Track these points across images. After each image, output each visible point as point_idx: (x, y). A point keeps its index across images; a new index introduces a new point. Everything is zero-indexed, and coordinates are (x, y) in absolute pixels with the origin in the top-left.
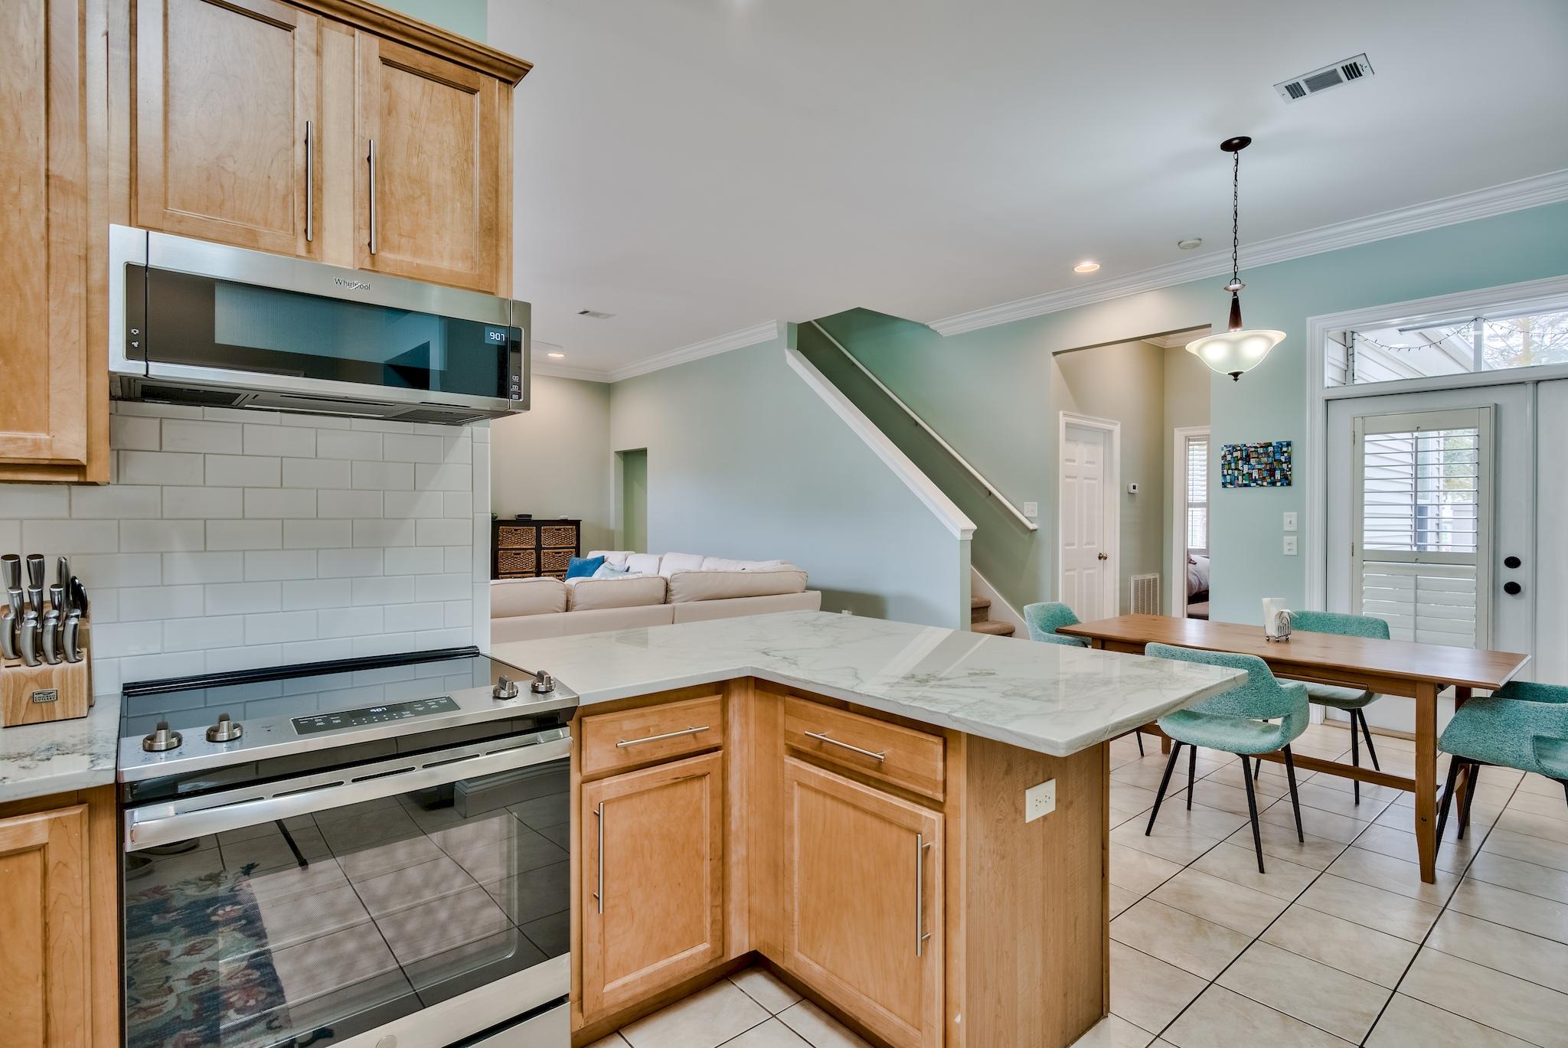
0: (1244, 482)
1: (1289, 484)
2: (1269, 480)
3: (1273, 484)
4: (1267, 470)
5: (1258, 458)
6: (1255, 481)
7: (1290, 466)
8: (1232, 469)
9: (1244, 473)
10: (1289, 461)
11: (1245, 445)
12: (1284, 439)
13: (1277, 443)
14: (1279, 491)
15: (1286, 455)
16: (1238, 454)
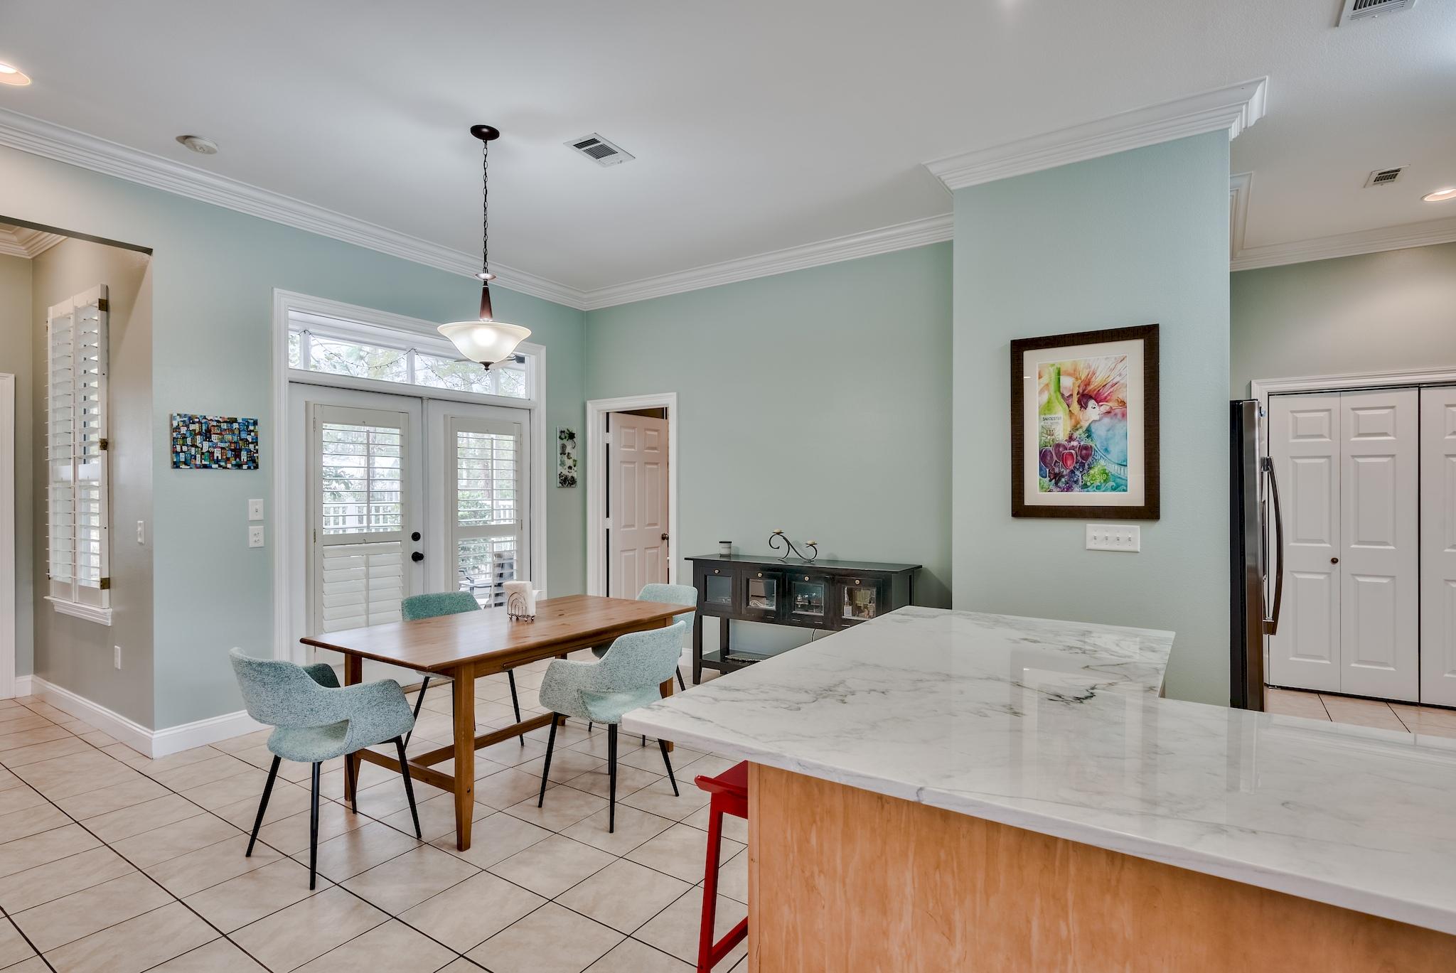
0: (204, 462)
1: (256, 467)
2: (234, 462)
3: (239, 466)
4: (232, 450)
5: (220, 434)
6: (217, 461)
7: (257, 447)
8: (187, 445)
9: (204, 451)
10: (255, 442)
11: (205, 418)
12: (251, 416)
13: (243, 419)
14: (244, 475)
15: (253, 434)
16: (196, 427)
